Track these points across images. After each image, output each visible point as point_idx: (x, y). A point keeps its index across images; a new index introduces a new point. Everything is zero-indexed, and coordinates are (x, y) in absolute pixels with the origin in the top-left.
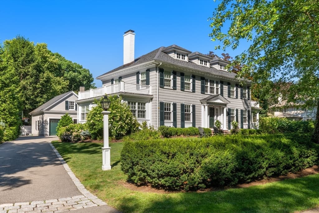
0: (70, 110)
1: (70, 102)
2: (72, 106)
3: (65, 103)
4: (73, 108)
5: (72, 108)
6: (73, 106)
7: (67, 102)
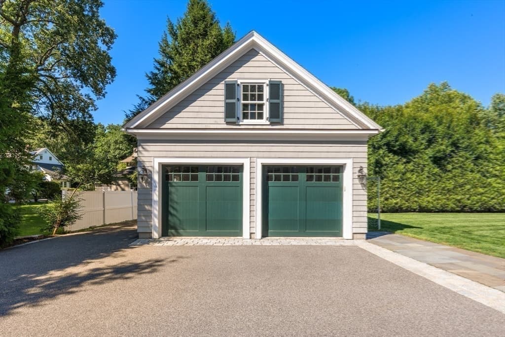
0: (246, 121)
1: (245, 88)
2: (253, 106)
3: (223, 92)
4: (260, 116)
5: (253, 117)
6: (261, 107)
7: (231, 90)
